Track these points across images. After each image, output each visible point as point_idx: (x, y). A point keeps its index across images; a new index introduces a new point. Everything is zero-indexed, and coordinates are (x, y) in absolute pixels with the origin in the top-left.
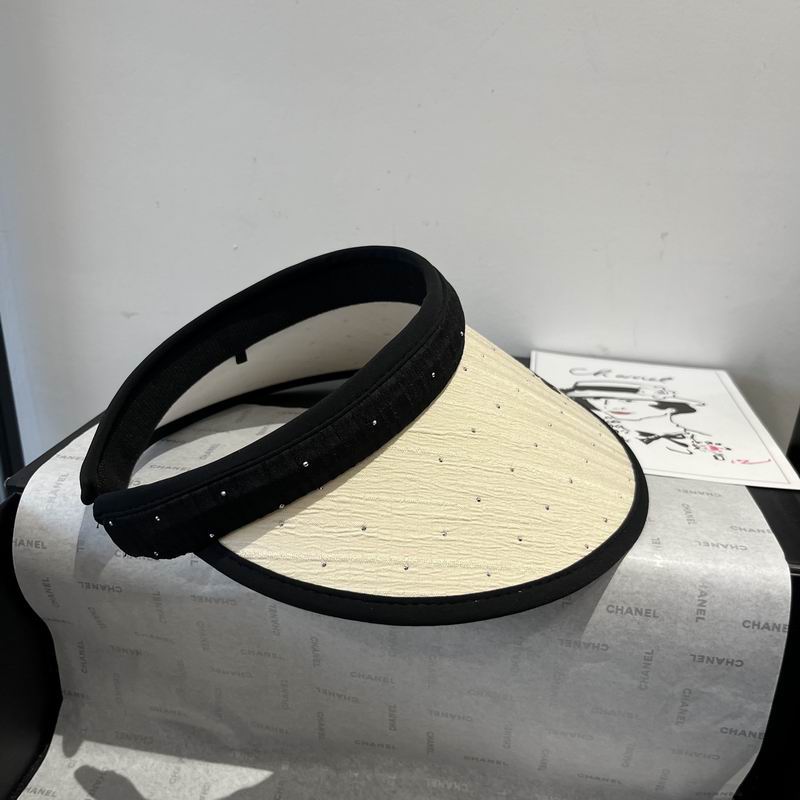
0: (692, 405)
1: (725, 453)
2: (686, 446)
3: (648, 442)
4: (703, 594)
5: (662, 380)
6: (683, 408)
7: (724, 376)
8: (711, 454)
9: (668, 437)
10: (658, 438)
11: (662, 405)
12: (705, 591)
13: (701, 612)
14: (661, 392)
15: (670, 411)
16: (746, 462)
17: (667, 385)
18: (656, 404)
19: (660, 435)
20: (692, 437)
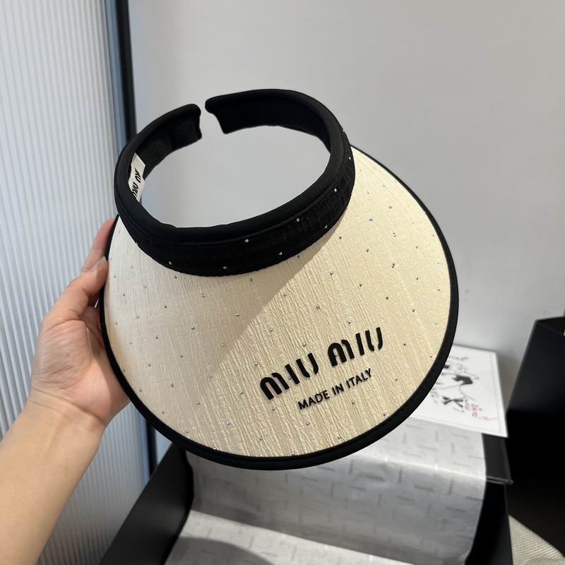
0: (472, 378)
1: (478, 412)
2: (462, 406)
3: (446, 403)
4: (451, 485)
5: (462, 359)
6: (467, 381)
7: (493, 357)
8: (472, 412)
9: (456, 401)
10: (450, 401)
11: (459, 378)
12: (452, 483)
13: (450, 492)
14: (460, 369)
15: (461, 382)
16: (486, 418)
17: (465, 363)
18: (455, 377)
19: (452, 398)
20: (466, 401)
